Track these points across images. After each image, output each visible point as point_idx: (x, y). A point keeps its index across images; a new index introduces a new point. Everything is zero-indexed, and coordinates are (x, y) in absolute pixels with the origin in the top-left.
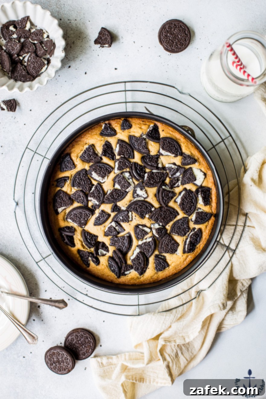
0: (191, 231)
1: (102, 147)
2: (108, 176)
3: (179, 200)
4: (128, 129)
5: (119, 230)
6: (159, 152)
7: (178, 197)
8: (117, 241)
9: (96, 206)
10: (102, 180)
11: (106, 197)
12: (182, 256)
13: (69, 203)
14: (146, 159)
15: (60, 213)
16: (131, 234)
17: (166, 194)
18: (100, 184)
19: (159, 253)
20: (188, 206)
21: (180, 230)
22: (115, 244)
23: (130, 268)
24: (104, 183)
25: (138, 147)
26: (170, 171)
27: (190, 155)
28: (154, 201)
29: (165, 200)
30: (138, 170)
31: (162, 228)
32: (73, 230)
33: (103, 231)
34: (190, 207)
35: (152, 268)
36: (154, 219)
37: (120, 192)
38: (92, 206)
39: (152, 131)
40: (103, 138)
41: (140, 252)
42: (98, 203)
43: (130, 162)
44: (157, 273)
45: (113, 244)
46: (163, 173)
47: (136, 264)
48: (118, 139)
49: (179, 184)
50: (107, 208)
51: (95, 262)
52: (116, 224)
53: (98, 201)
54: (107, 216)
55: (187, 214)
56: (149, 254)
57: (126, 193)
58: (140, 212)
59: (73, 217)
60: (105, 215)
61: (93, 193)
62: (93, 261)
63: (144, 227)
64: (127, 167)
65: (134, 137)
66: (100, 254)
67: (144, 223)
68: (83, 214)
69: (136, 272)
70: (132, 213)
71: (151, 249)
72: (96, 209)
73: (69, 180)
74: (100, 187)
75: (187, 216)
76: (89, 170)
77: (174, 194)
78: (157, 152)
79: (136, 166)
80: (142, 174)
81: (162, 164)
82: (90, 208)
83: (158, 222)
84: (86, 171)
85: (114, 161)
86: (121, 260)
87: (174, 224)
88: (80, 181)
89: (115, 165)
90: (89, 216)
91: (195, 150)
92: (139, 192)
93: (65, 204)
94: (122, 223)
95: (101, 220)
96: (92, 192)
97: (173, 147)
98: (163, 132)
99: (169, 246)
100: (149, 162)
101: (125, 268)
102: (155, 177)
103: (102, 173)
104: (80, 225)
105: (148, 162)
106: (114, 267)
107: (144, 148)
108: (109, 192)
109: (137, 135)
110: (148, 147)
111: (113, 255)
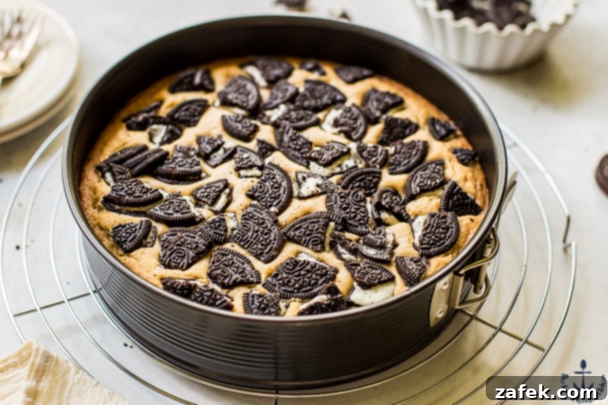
2: (338, 133)
3: (304, 258)
4: (458, 159)
5: (216, 157)
6: (418, 215)
7: (311, 256)
8: (187, 155)
10: (328, 125)
12: (155, 276)
15: (244, 69)
16: (205, 179)
20: (291, 276)
24: (321, 128)
28: (294, 212)
31: (226, 235)
34: (289, 281)
35: (120, 221)
38: (265, 115)
40: (425, 122)
41: (161, 196)
45: (178, 150)
48: (430, 143)
50: (266, 134)
52: (229, 149)
55: (269, 278)
57: (306, 163)
58: (264, 185)
63: (227, 199)
64: (367, 159)
65: (441, 168)
66: (156, 127)
67: (236, 197)
69: (109, 191)
70: (258, 175)
74: (311, 122)
75: (263, 280)
76: (346, 105)
78: (416, 212)
79: (373, 176)
80: (356, 185)
81: (388, 221)
82: (259, 114)
83: (242, 225)
84: (343, 101)
87: (240, 256)
89: (368, 142)
92: (313, 181)
94: (231, 162)
95: (237, 124)
97: (437, 236)
98: (469, 222)
99: (181, 247)
109: (450, 174)
111: (151, 150)
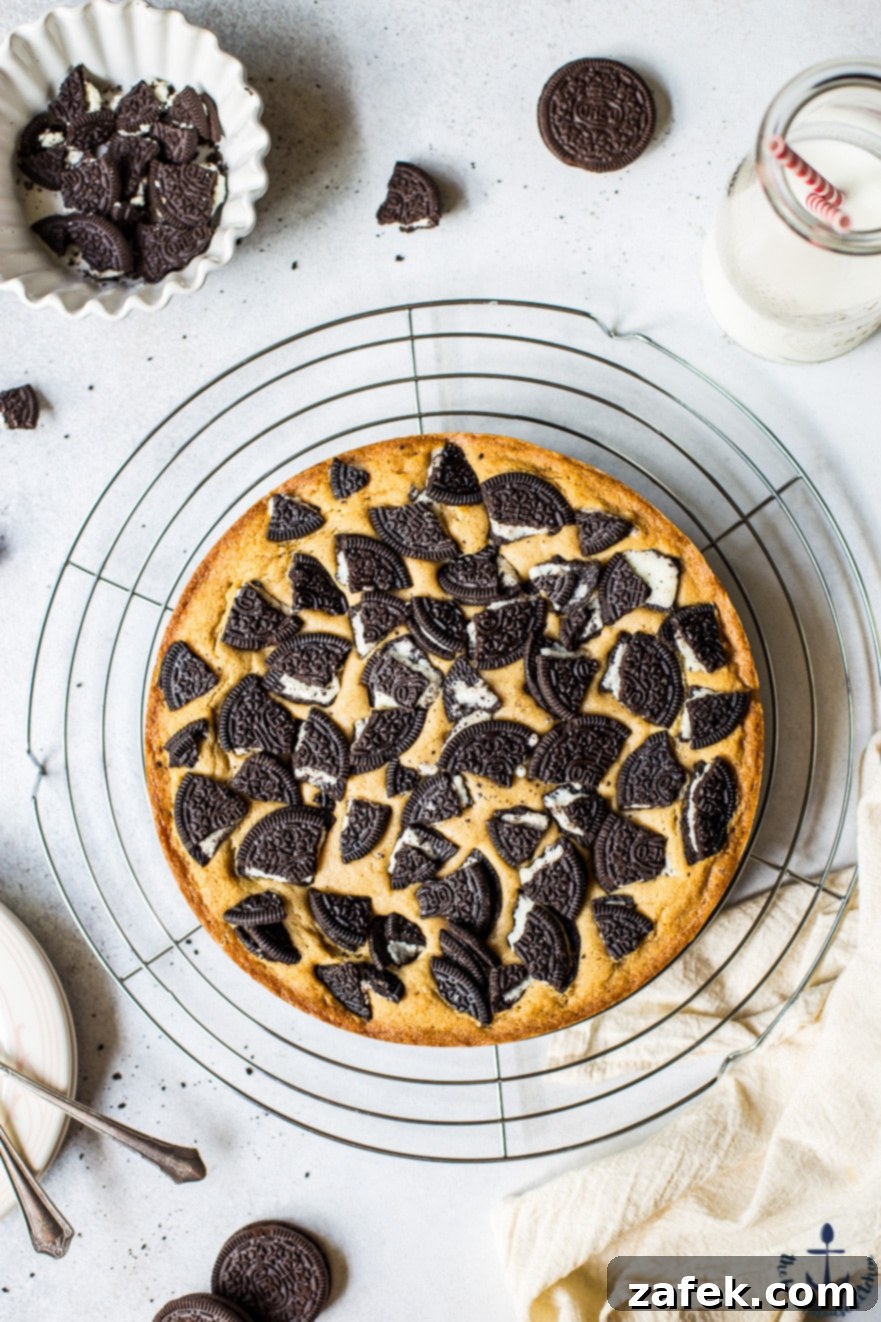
0: (693, 777)
1: (287, 580)
2: (340, 675)
3: (613, 679)
4: (359, 488)
5: (435, 852)
6: (489, 534)
7: (606, 671)
8: (444, 894)
9: (331, 793)
10: (324, 694)
11: (356, 750)
12: (689, 875)
13: (232, 810)
14: (453, 575)
15: (210, 856)
16: (483, 856)
17: (560, 672)
18: (319, 711)
19: (607, 893)
20: (651, 692)
21: (650, 785)
22: (438, 908)
23: (517, 975)
24: (332, 702)
25: (413, 540)
26: (551, 587)
27: (603, 513)
28: (529, 710)
29: (565, 694)
30: (436, 621)
31: (588, 799)
32: (276, 902)
33: (380, 873)
34: (659, 693)
35: (596, 951)
36: (547, 773)
37: (397, 718)
38: (318, 797)
39: (443, 469)
40: (283, 546)
41: (536, 908)
42: (332, 780)
43: (402, 601)
44: (619, 965)
45: (433, 910)
46: (528, 604)
47: (535, 955)
48: (336, 533)
49: (595, 626)
50: (370, 786)
51: (388, 992)
52: (418, 834)
53: (330, 773)
54: (377, 813)
55: (657, 722)
56: (569, 907)
57: (420, 712)
58: (489, 764)
59: (263, 857)
60: (370, 814)
61: (307, 751)
62: (379, 990)
63: (521, 814)
64: (396, 622)
65: (387, 512)
66: (394, 956)
67: (517, 802)
68: (296, 836)
69: (544, 983)
70: (464, 780)
71: (571, 885)
72: (334, 805)
73: (207, 730)
74: (322, 722)
75: (661, 729)
76: (268, 673)
77: (590, 666)
78: (482, 537)
79: (428, 609)
80: (455, 629)
81: (513, 573)
82: (312, 808)
83: (563, 780)
84: (259, 680)
85: (347, 614)
86: (479, 956)
87: (625, 771)
88: (249, 720)
89: (352, 629)
90: (319, 836)
91: (614, 490)
92: (464, 694)
93: (221, 818)
94: (440, 826)
95: (361, 836)
96: (301, 749)
97: (533, 504)
98: (483, 461)
99: (632, 852)
100: (468, 582)
101: (498, 981)
102: (505, 623)
103: (315, 671)
104: (296, 875)
105: (462, 581)
106: (459, 989)
107: (435, 537)
108: (360, 729)
109: (397, 498)
110: (449, 531)
111: (442, 949)
